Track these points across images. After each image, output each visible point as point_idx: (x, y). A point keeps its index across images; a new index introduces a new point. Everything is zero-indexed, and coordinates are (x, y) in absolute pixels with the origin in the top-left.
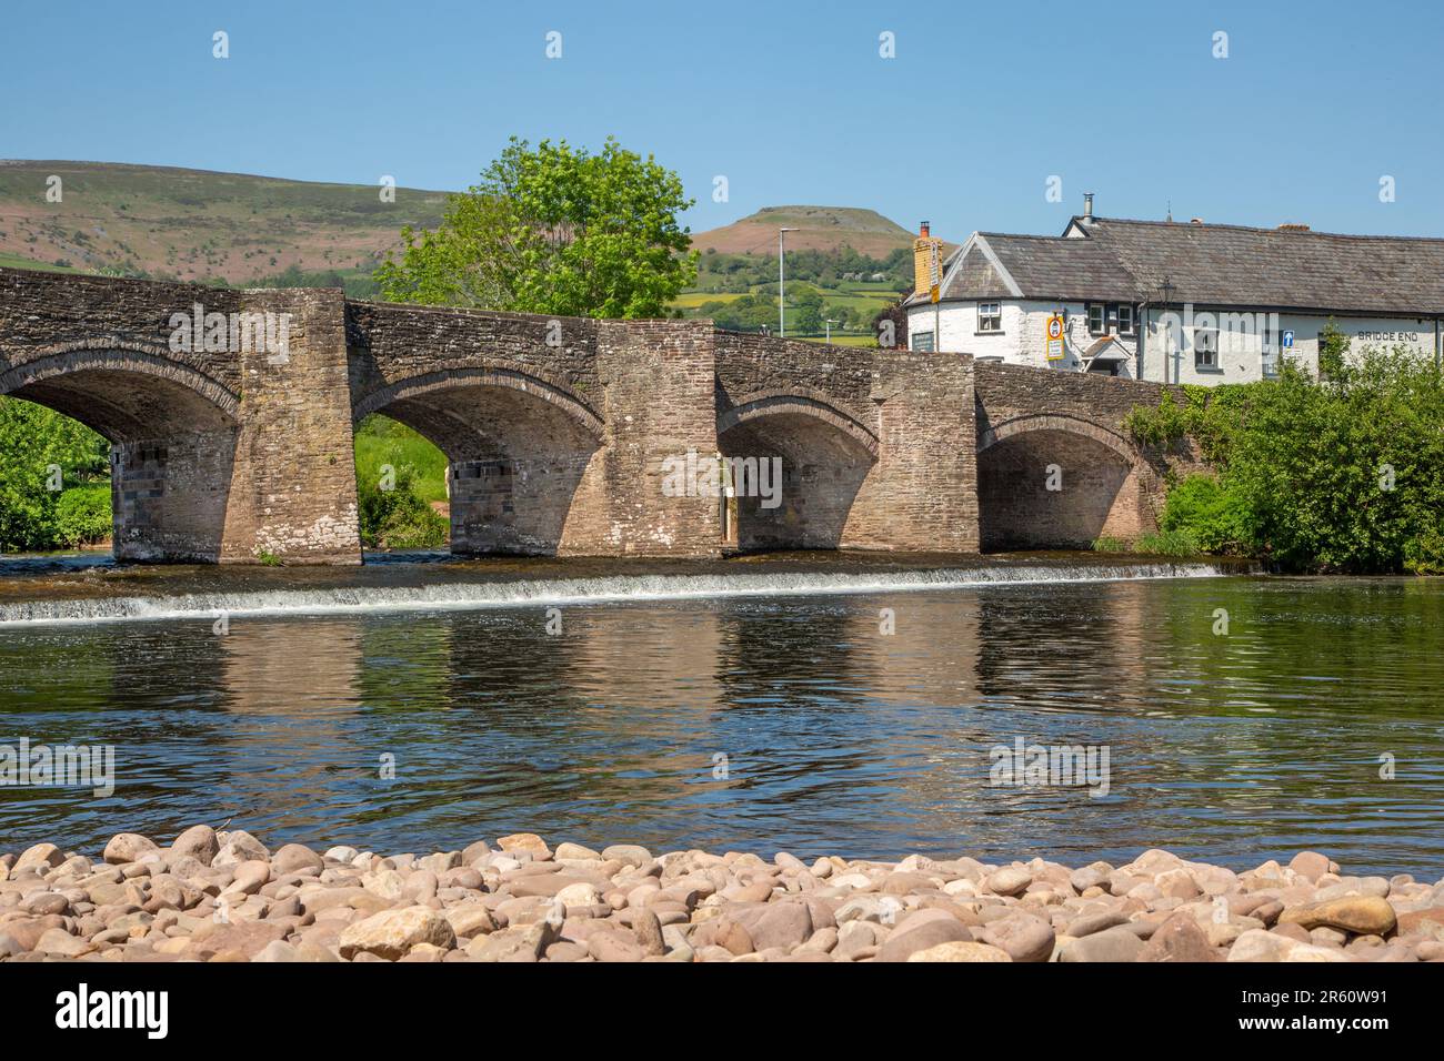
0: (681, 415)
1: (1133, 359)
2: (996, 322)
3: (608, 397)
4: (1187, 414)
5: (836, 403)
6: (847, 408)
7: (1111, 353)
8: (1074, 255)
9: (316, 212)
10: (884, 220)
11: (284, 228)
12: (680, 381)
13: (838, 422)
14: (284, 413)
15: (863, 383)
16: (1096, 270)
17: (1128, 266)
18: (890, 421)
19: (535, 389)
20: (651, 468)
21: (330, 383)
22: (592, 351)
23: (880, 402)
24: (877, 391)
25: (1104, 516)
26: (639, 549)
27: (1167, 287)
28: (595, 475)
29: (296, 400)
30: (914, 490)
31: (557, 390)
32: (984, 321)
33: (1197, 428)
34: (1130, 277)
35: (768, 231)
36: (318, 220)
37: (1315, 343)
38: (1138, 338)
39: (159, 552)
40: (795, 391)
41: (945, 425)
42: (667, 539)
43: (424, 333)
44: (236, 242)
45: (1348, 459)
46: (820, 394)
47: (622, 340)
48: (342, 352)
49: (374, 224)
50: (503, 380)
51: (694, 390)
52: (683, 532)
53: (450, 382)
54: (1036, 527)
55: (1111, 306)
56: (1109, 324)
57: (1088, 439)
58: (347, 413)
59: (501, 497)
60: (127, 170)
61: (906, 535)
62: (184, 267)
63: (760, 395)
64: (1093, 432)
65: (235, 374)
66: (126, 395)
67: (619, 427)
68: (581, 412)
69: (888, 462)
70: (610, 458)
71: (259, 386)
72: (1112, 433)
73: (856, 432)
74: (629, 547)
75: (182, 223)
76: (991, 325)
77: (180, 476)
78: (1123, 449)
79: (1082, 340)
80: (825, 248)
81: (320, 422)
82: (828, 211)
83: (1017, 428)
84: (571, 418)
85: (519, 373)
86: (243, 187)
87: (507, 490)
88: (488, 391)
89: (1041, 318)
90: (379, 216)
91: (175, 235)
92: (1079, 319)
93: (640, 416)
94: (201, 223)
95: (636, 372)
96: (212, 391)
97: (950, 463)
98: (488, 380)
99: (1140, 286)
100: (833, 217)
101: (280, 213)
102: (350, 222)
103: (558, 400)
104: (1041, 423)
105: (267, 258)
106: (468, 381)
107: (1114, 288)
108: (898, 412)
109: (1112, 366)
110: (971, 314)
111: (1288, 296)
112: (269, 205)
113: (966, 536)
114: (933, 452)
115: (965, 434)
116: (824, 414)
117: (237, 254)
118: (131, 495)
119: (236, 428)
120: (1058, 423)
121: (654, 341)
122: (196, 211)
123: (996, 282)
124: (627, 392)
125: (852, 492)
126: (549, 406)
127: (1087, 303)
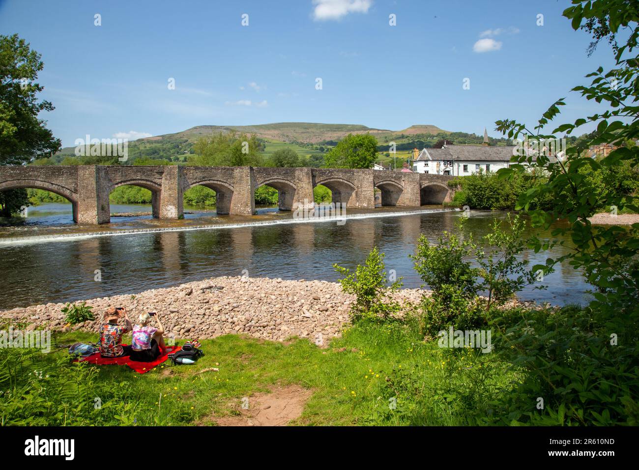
0: (368, 185)
1: (452, 170)
2: (427, 164)
3: (356, 182)
4: (458, 181)
5: (396, 181)
6: (398, 182)
7: (447, 169)
8: (442, 152)
9: (329, 129)
10: (436, 127)
11: (323, 133)
12: (368, 179)
13: (396, 184)
14: (302, 187)
15: (400, 178)
16: (446, 155)
17: (452, 154)
18: (405, 184)
19: (343, 181)
20: (363, 193)
21: (309, 182)
22: (353, 174)
23: (403, 181)
24: (403, 179)
25: (444, 199)
26: (361, 207)
27: (458, 158)
28: (354, 194)
29: (304, 185)
30: (409, 195)
31: (347, 181)
32: (425, 164)
33: (460, 184)
34: (452, 156)
35: (413, 130)
36: (329, 131)
37: (485, 166)
38: (453, 166)
39: (285, 208)
40: (388, 179)
41: (414, 184)
42: (366, 205)
43: (325, 173)
44: (314, 136)
45: (481, 191)
46: (393, 180)
47: (358, 172)
48: (311, 177)
49: (339, 131)
50: (338, 180)
51: (370, 180)
52: (368, 204)
53: (329, 180)
54: (434, 200)
55: (448, 161)
56: (448, 164)
57: (441, 186)
58: (312, 187)
59: (339, 198)
60: (295, 123)
61: (407, 203)
62: (305, 141)
63: (382, 180)
64: (442, 185)
65: (295, 181)
66: (279, 185)
67: (358, 187)
68: (351, 184)
69: (405, 191)
70: (356, 192)
71: (298, 183)
72: (444, 185)
73: (399, 186)
74: (359, 206)
75: (305, 132)
76: (426, 165)
77: (288, 197)
78: (446, 187)
79: (442, 167)
80: (424, 133)
81: (308, 189)
82: (425, 126)
83: (428, 184)
84: (350, 186)
85: (341, 179)
86: (315, 125)
87: (340, 196)
88: (336, 181)
89: (435, 163)
90: (340, 129)
91: (303, 135)
92: (442, 163)
93: (361, 184)
94: (308, 132)
95: (360, 178)
96: (291, 184)
97: (415, 191)
98: (336, 180)
99: (454, 157)
100: (426, 127)
101: (322, 130)
102: (335, 131)
103: (347, 182)
104: (432, 183)
105: (319, 139)
106: (332, 180)
107: (449, 158)
108: (407, 182)
109: (448, 172)
110: (423, 163)
111: (481, 158)
112: (320, 129)
113: (418, 203)
114: (412, 189)
115: (417, 186)
116: (394, 183)
117: (314, 138)
118: (281, 199)
119: (295, 190)
120: (435, 183)
121: (363, 172)
122: (307, 130)
123: (428, 157)
124: (359, 181)
125: (399, 195)
126: (346, 184)
127: (444, 161)
